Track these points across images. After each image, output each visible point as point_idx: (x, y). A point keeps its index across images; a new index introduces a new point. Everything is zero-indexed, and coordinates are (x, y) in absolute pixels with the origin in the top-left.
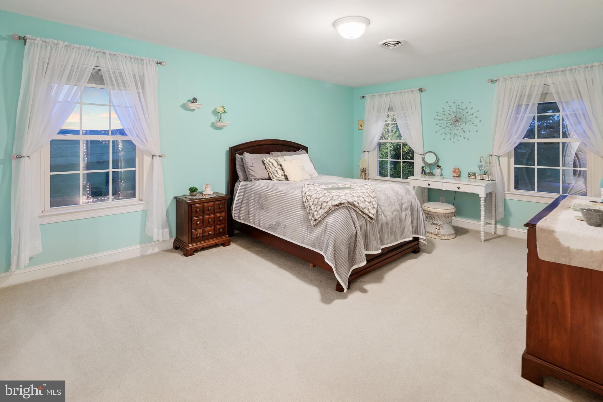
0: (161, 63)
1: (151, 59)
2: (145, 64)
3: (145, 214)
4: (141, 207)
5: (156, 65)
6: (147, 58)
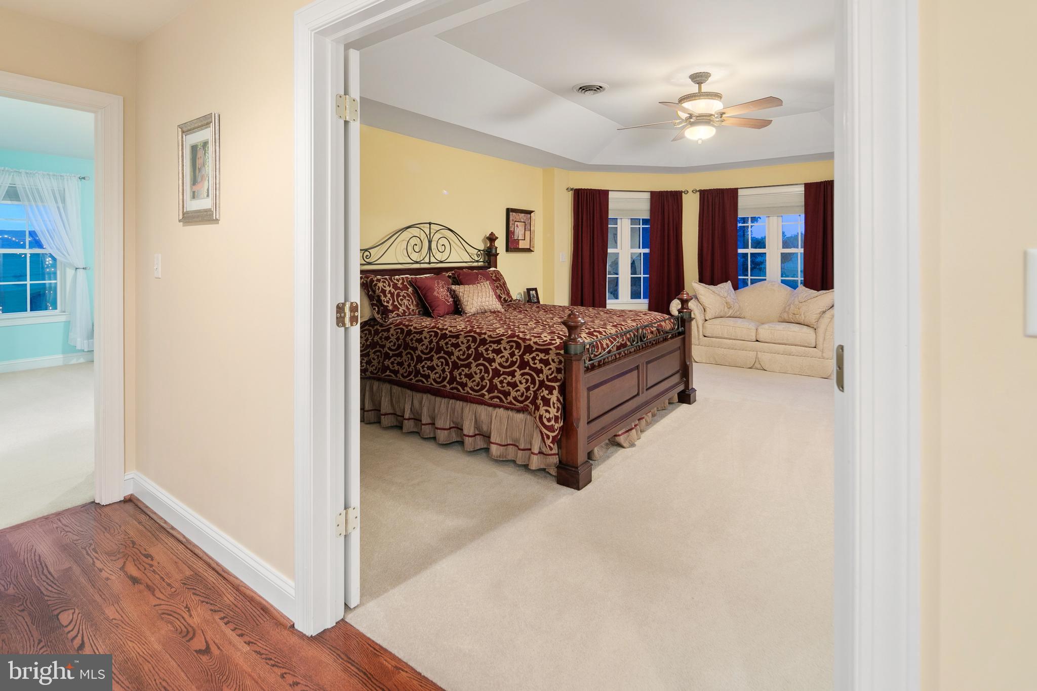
0: (84, 178)
1: (73, 175)
2: (65, 180)
3: (68, 325)
4: (63, 318)
5: (79, 180)
6: (68, 174)
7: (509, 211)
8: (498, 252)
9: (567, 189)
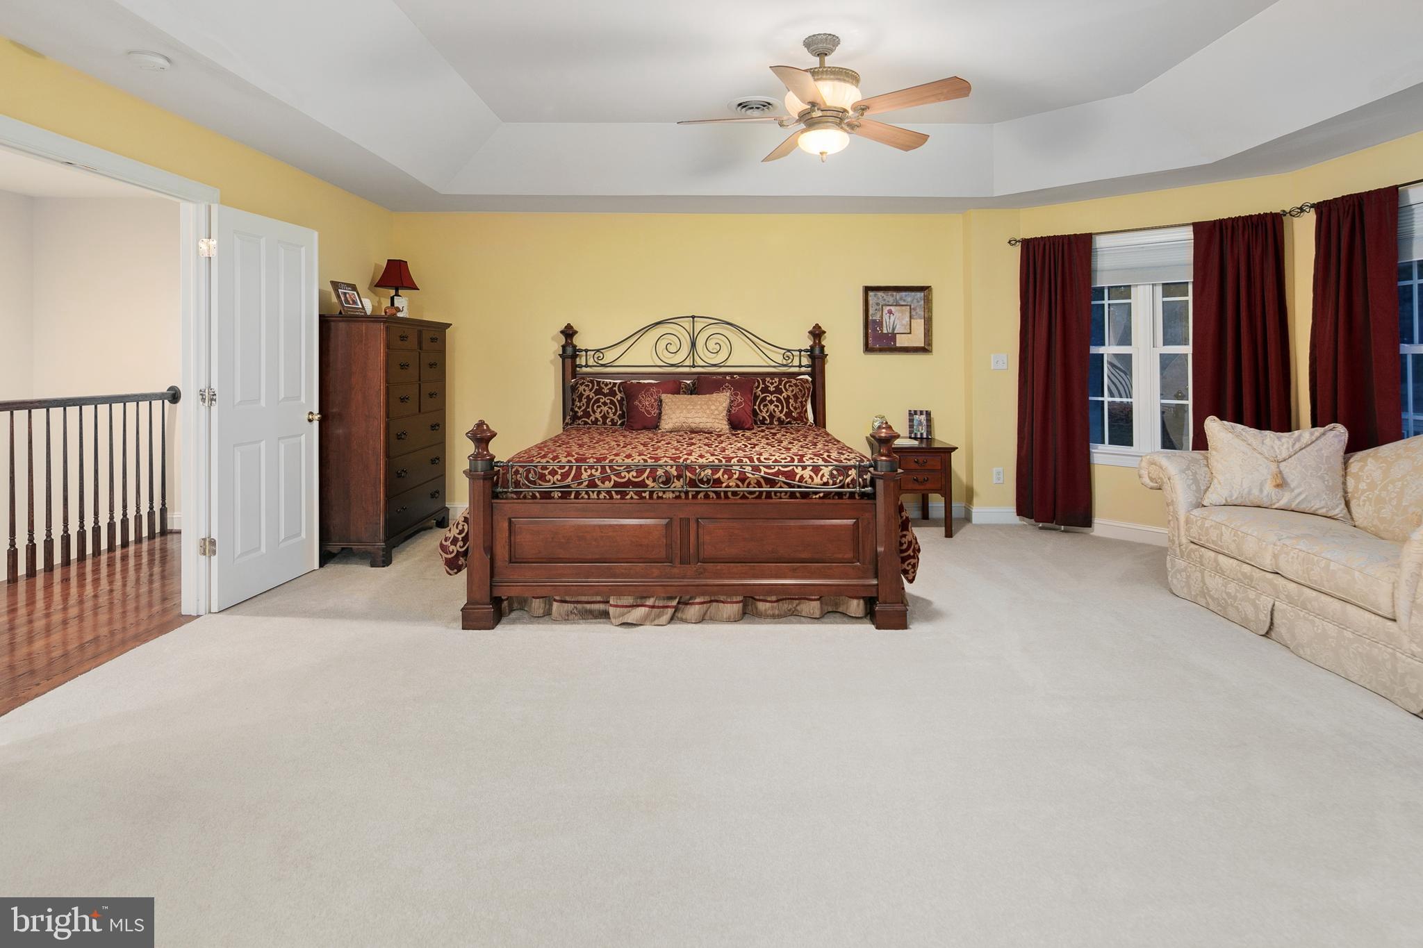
7: (867, 289)
8: (826, 353)
9: (1009, 242)
